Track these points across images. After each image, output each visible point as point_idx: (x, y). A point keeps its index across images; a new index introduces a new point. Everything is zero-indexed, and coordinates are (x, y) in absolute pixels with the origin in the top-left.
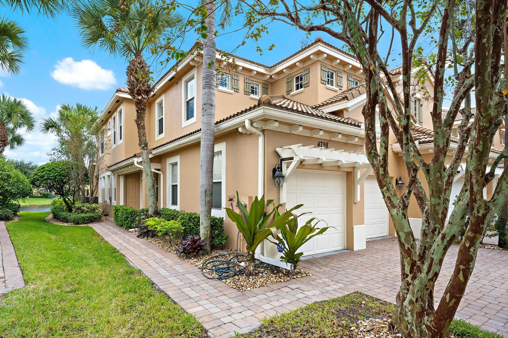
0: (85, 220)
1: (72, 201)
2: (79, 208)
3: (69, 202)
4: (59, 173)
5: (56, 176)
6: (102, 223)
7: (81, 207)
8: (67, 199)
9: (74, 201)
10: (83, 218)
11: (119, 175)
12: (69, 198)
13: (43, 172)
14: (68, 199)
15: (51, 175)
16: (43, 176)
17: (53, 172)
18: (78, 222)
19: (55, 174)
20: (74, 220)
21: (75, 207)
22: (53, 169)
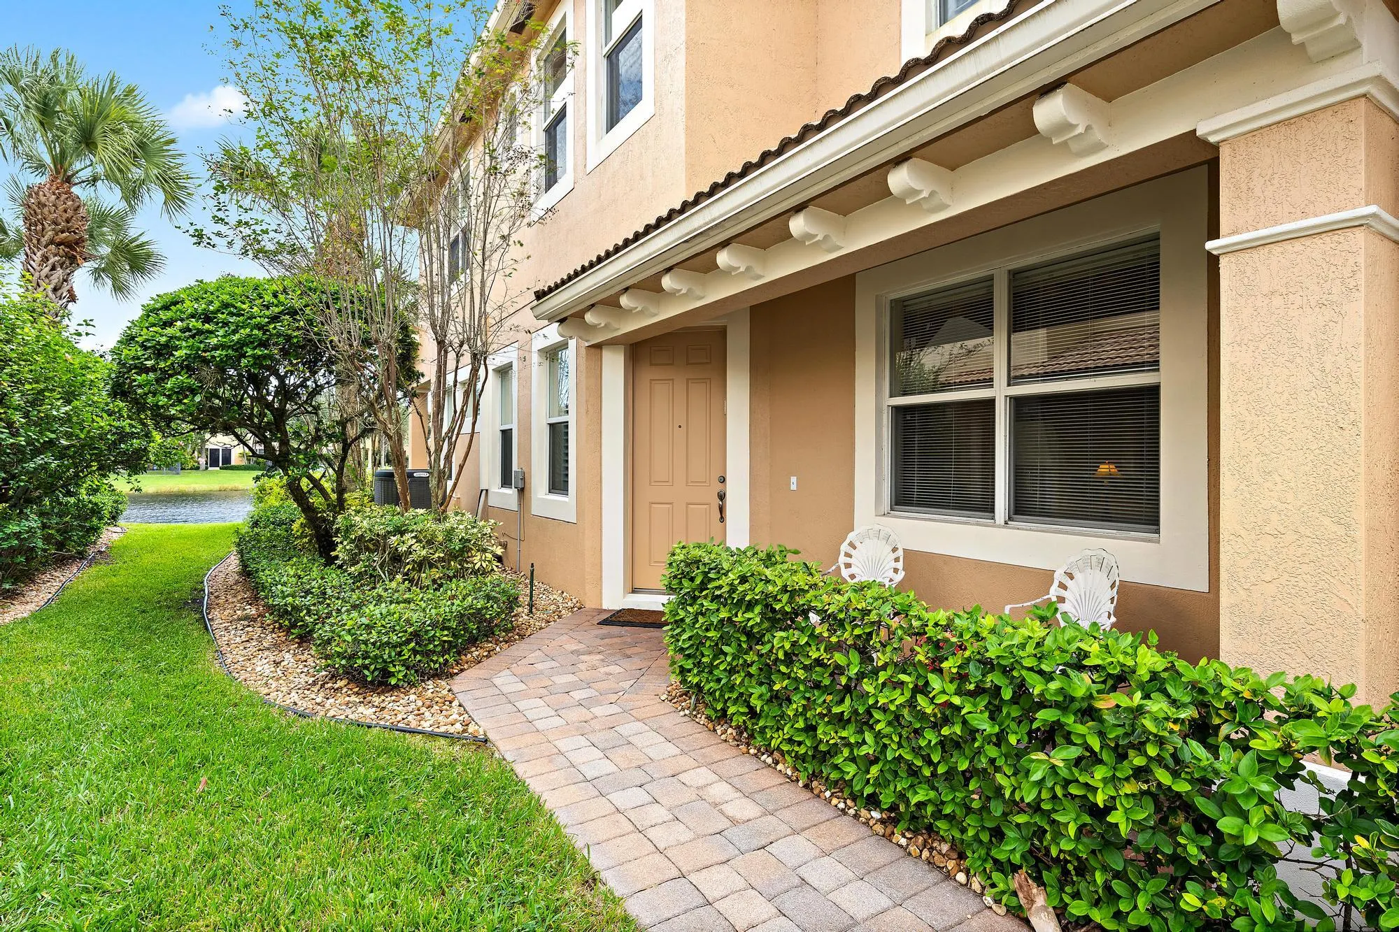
0: (427, 654)
1: (334, 496)
2: (372, 544)
3: (316, 500)
4: (260, 327)
5: (242, 344)
6: (519, 648)
7: (385, 537)
8: (304, 483)
9: (341, 491)
10: (416, 635)
11: (598, 347)
12: (317, 474)
13: (169, 323)
14: (310, 478)
15: (214, 341)
16: (166, 346)
17: (226, 324)
18: (387, 674)
19: (235, 332)
20: (352, 657)
21: (349, 528)
22: (226, 305)
